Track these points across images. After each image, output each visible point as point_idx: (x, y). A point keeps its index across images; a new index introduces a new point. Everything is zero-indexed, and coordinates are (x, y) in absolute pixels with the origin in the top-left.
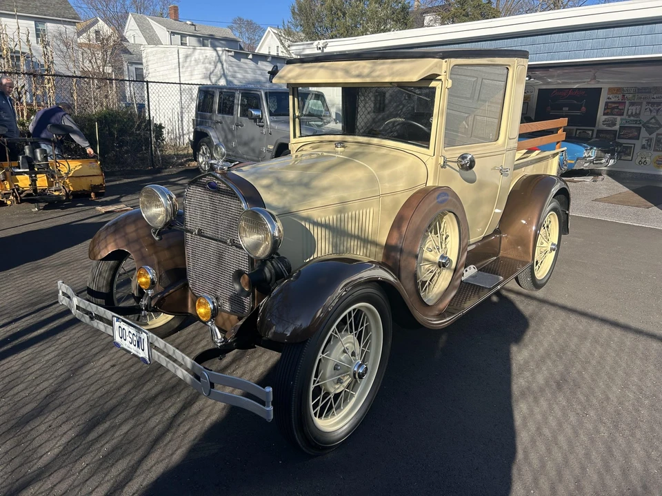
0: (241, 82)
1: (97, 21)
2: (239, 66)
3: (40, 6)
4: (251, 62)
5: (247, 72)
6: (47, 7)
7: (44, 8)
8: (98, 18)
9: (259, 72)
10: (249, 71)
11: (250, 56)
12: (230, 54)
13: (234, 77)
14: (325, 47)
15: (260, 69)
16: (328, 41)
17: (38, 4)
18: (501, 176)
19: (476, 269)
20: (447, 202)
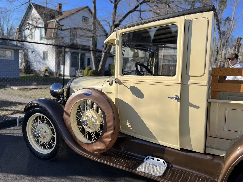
18: (179, 103)
19: (166, 165)
20: (90, 96)
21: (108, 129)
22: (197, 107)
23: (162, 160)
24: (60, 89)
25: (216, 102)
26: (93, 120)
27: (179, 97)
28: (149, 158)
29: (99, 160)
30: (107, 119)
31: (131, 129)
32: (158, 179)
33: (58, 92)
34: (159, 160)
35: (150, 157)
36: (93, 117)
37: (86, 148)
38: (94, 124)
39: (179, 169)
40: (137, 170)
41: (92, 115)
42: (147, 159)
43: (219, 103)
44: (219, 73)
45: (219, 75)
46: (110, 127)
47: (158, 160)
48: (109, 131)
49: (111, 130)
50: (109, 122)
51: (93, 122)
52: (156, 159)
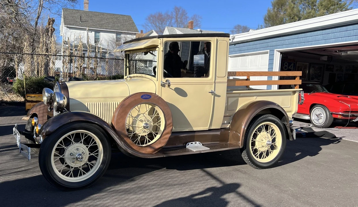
1: (152, 32)
3: (120, 26)
6: (123, 26)
7: (122, 27)
8: (153, 31)
14: (233, 39)
16: (234, 35)
17: (119, 25)
19: (201, 144)
20: (149, 99)
22: (219, 96)
23: (198, 143)
27: (213, 91)
29: (165, 156)
30: (166, 118)
35: (190, 143)
37: (145, 151)
40: (194, 151)
42: (188, 145)
48: (168, 128)
49: (171, 126)
50: (168, 120)
52: (194, 143)
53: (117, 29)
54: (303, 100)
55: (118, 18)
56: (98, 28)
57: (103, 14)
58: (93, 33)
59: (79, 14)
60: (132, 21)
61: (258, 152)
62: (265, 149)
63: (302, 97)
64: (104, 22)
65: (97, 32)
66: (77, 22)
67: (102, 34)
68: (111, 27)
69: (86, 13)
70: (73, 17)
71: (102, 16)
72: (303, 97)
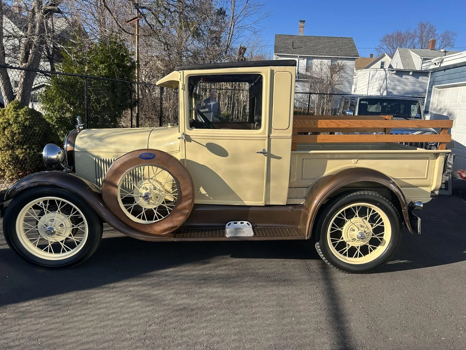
0: (400, 93)
1: (384, 56)
2: (399, 81)
4: (412, 77)
5: (406, 85)
6: (341, 50)
7: (339, 52)
8: (385, 54)
9: (418, 85)
10: (409, 84)
11: (411, 73)
12: (393, 72)
13: (394, 89)
15: (419, 82)
18: (266, 157)
19: (251, 226)
20: (152, 160)
21: (183, 199)
22: (279, 158)
23: (245, 222)
24: (59, 153)
25: (296, 154)
26: (157, 192)
27: (267, 151)
28: (230, 224)
29: (175, 240)
30: (181, 187)
31: (207, 195)
32: (252, 239)
33: (57, 158)
34: (243, 223)
35: (232, 223)
36: (155, 188)
37: (148, 230)
38: (157, 197)
39: (263, 226)
40: (226, 237)
41: (153, 185)
42: (229, 225)
43: (298, 154)
44: (298, 125)
45: (299, 127)
46: (186, 196)
47: (241, 223)
48: (186, 201)
49: (189, 199)
50: (185, 190)
51: (157, 194)
52: (239, 222)
53: (333, 54)
54: (449, 168)
55: (337, 42)
56: (311, 55)
57: (319, 38)
58: (306, 60)
59: (292, 40)
60: (352, 44)
61: (347, 247)
62: (358, 244)
63: (449, 163)
64: (318, 48)
65: (309, 58)
66: (288, 49)
67: (315, 61)
68: (326, 52)
69: (300, 38)
70: (285, 44)
71: (318, 40)
72: (451, 164)
